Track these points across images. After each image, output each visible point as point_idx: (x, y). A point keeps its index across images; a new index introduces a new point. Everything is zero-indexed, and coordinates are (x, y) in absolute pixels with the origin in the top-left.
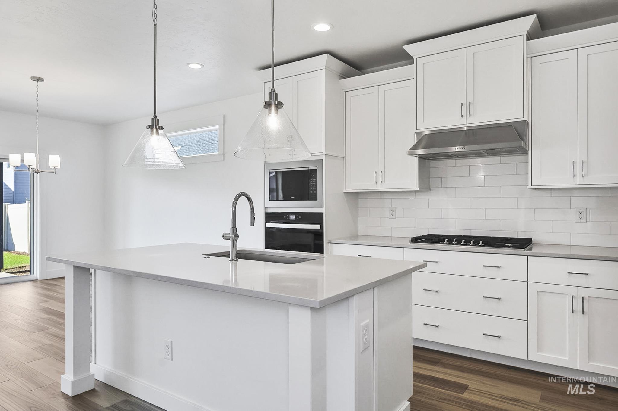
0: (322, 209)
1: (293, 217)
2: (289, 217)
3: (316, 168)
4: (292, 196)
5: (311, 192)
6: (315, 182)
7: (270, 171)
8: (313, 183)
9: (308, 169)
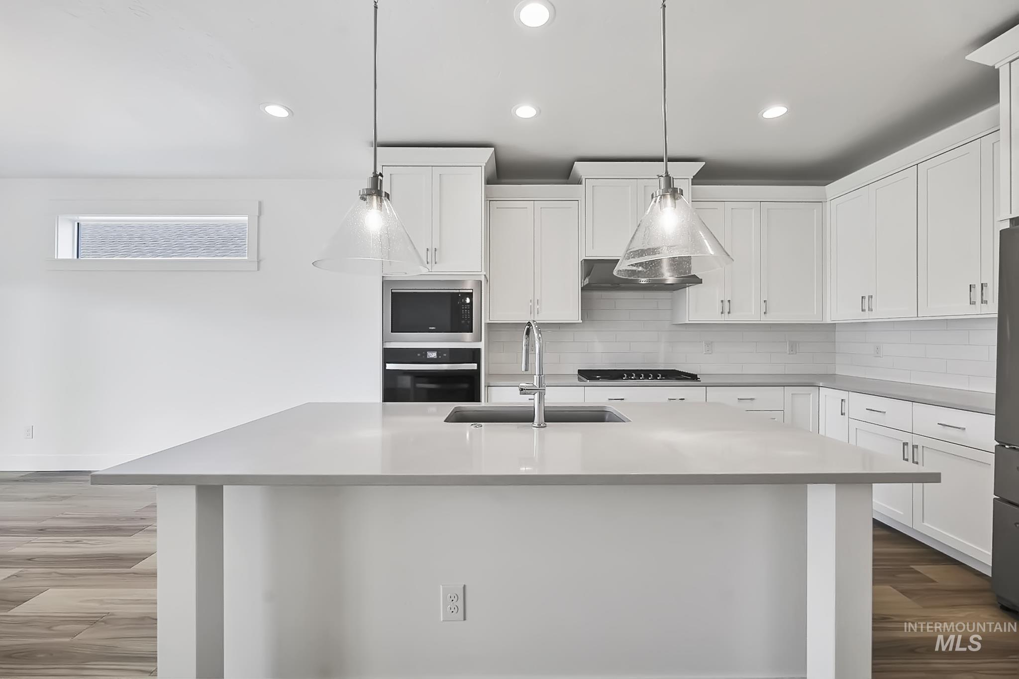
0: (480, 343)
1: (433, 355)
2: (426, 354)
3: (471, 291)
4: (432, 327)
5: (463, 322)
6: (468, 309)
7: (393, 291)
8: (466, 311)
9: (458, 291)
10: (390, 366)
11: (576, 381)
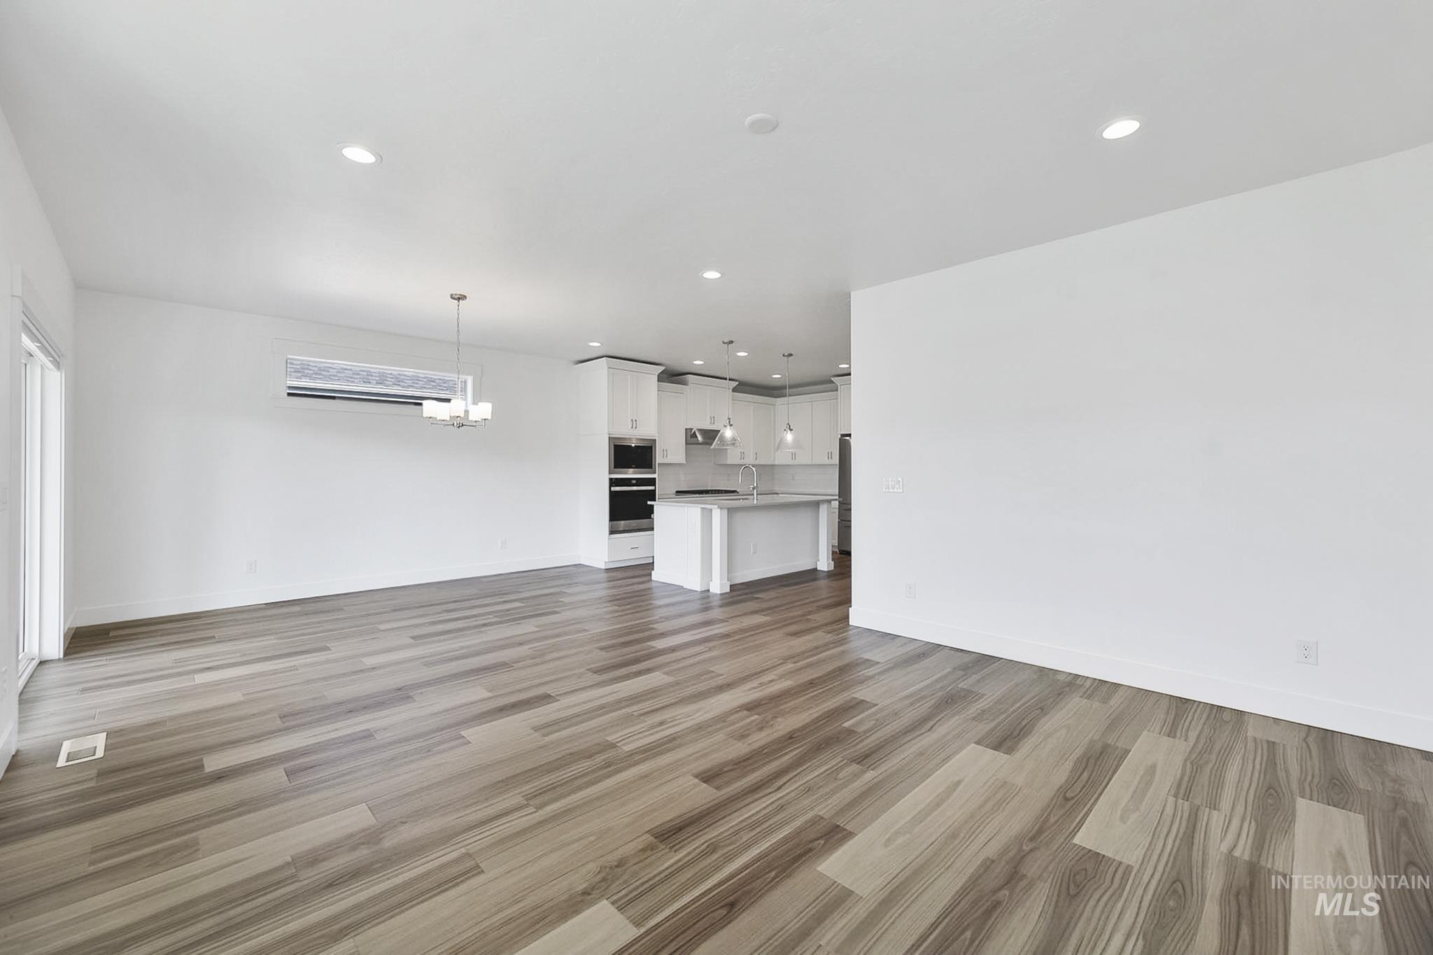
10: (613, 489)
11: (674, 496)
